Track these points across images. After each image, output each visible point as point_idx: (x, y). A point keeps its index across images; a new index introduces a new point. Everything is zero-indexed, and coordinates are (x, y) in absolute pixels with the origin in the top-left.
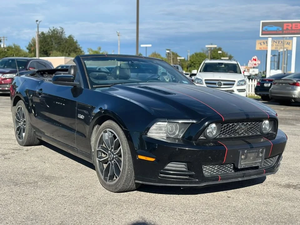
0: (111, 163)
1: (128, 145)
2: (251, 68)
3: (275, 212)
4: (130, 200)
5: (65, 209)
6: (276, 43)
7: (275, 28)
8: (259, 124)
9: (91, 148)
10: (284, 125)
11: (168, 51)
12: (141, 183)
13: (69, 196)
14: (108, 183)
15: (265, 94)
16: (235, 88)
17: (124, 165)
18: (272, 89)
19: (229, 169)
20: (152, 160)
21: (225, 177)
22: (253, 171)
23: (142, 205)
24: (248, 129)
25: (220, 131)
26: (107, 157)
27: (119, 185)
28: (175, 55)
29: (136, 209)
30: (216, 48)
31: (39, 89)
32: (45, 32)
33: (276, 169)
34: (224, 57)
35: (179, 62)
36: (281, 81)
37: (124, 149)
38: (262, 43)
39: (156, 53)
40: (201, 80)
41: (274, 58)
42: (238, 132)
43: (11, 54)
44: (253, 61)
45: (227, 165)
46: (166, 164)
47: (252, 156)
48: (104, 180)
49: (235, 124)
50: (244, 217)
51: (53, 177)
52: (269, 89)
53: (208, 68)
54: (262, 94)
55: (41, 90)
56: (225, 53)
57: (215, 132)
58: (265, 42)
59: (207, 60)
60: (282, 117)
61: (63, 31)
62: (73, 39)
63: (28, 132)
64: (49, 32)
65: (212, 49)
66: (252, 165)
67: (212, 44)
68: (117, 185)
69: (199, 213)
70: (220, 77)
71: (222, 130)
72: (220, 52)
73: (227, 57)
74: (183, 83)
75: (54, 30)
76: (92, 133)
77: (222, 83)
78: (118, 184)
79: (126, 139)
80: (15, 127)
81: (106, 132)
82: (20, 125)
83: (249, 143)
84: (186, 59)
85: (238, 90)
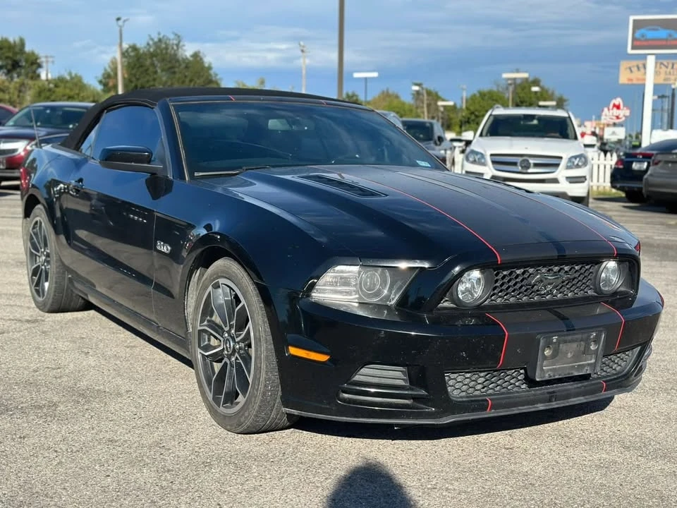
0: (228, 362)
1: (266, 319)
2: (608, 125)
3: (627, 490)
4: (270, 455)
5: (109, 476)
6: (667, 67)
7: (662, 34)
8: (591, 270)
9: (186, 323)
10: (672, 263)
11: (416, 88)
12: (296, 414)
13: (125, 441)
14: (222, 410)
15: (633, 187)
16: (561, 173)
17: (258, 369)
18: (651, 175)
19: (514, 383)
20: (323, 358)
21: (504, 402)
22: (575, 386)
23: (297, 467)
24: (563, 282)
25: (492, 288)
26: (221, 348)
27: (246, 418)
28: (434, 97)
29: (283, 477)
30: (526, 79)
31: (77, 179)
32: (138, 46)
33: (633, 380)
34: (545, 100)
35: (442, 113)
36: (671, 158)
37: (257, 328)
38: (633, 66)
39: (390, 92)
40: (483, 156)
41: (662, 102)
42: (538, 291)
43: (64, 96)
44: (612, 109)
45: (509, 372)
46: (355, 370)
47: (570, 350)
48: (213, 403)
49: (531, 270)
50: (546, 501)
51: (98, 390)
52: (643, 176)
53: (500, 128)
54: (628, 187)
55: (81, 180)
56: (547, 91)
57: (479, 292)
58: (641, 66)
59: (497, 107)
60: (670, 243)
61: (179, 42)
62: (201, 59)
63: (54, 280)
64: (148, 44)
65: (518, 82)
66: (571, 372)
67: (518, 71)
68: (241, 417)
69: (436, 490)
70: (526, 148)
71: (497, 284)
72: (535, 89)
73: (552, 100)
74: (417, 165)
75: (160, 40)
76: (186, 288)
77: (532, 161)
78: (243, 415)
79: (262, 305)
80: (29, 267)
81: (217, 286)
82: (40, 264)
83: (564, 318)
84: (458, 106)
85: (567, 178)
